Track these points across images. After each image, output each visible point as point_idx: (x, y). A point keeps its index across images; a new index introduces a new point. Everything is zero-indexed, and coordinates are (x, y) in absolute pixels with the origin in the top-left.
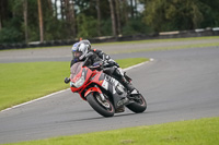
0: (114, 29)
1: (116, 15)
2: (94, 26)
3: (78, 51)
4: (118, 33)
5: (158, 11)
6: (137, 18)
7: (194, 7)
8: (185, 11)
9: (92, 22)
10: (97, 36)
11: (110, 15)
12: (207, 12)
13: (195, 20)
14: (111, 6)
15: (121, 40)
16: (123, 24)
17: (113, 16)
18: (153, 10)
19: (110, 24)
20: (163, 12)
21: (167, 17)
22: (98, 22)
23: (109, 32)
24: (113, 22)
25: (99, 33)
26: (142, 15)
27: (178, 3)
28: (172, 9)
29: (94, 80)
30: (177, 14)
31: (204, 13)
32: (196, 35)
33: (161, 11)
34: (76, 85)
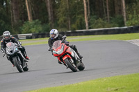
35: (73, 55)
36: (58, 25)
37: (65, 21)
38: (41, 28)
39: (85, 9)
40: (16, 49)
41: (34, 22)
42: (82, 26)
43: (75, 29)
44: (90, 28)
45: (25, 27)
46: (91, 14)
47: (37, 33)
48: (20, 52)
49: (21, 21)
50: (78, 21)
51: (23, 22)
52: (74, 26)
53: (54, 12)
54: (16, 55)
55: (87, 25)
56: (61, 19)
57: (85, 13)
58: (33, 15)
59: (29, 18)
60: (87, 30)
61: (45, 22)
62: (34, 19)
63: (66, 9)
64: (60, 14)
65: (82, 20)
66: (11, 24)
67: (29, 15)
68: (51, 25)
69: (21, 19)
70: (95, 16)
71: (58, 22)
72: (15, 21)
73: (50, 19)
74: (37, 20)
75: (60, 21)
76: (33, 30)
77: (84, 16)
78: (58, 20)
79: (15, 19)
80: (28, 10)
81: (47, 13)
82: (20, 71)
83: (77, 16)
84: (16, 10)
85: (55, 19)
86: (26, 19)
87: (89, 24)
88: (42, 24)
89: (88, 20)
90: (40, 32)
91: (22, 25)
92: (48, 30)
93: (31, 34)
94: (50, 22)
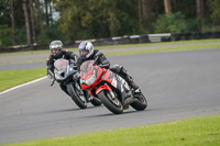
0: (28, 37)
1: (30, 23)
2: (9, 34)
4: (33, 42)
5: (74, 18)
6: (53, 26)
7: (111, 14)
8: (101, 19)
9: (6, 31)
10: (11, 44)
11: (24, 23)
12: (125, 19)
13: (111, 28)
14: (26, 14)
15: (36, 48)
16: (38, 32)
17: (27, 24)
18: (69, 18)
19: (25, 33)
20: (80, 19)
21: (84, 25)
22: (12, 30)
23: (23, 40)
24: (28, 31)
25: (13, 41)
26: (58, 23)
27: (95, 10)
28: (88, 16)
29: (105, 78)
30: (94, 22)
31: (121, 20)
32: (113, 43)
33: (77, 18)
35: (114, 83)
36: (211, 21)
38: (183, 25)
40: (70, 70)
41: (173, 16)
45: (160, 22)
47: (179, 32)
49: (153, 14)
51: (156, 16)
56: (216, 12)
58: (172, 5)
59: (167, 10)
61: (191, 15)
62: (173, 11)
64: (215, 4)
66: (138, 19)
68: (200, 21)
69: (154, 11)
71: (212, 17)
72: (145, 14)
73: (198, 11)
74: (179, 13)
75: (214, 14)
76: (172, 28)
78: (212, 13)
79: (144, 10)
85: (207, 11)
86: (162, 10)
88: (186, 18)
90: (182, 31)
91: (154, 19)
92: (195, 28)
93: (169, 35)
94: (199, 17)
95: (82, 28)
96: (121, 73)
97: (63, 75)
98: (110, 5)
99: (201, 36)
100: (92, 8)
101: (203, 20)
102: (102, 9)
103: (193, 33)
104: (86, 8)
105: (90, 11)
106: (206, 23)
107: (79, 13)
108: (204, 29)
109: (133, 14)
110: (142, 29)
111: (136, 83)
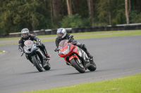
3: (61, 33)
5: (8, 19)
7: (33, 16)
8: (26, 19)
12: (42, 19)
13: (33, 24)
18: (5, 18)
20: (12, 19)
21: (15, 23)
27: (22, 13)
28: (18, 17)
29: (75, 51)
30: (21, 21)
31: (39, 20)
34: (63, 53)
35: (80, 54)
36: (98, 20)
37: (105, 16)
38: (80, 23)
39: (126, 3)
40: (34, 47)
41: (73, 16)
42: (123, 21)
43: (115, 24)
44: (130, 23)
45: (65, 21)
46: (132, 9)
47: (77, 27)
48: (39, 50)
49: (60, 15)
50: (119, 15)
51: (62, 17)
52: (114, 21)
53: (94, 7)
54: (35, 53)
55: (128, 19)
56: (102, 14)
57: (126, 7)
58: (73, 9)
59: (69, 13)
60: (128, 24)
61: (85, 16)
62: (74, 13)
63: (107, 3)
64: (101, 8)
65: (122, 15)
66: (50, 18)
67: (69, 9)
68: (91, 20)
69: (61, 13)
70: (136, 11)
71: (99, 17)
72: (55, 15)
73: (90, 13)
74: (77, 14)
75: (100, 15)
76: (73, 24)
77: (125, 11)
78: (99, 14)
79: (54, 13)
80: (68, 4)
81: (87, 8)
82: (40, 71)
83: (118, 11)
84: (56, 4)
85: (95, 13)
86: (66, 13)
87: (130, 19)
88: (82, 18)
89: (129, 14)
90: (80, 26)
91: (61, 19)
92: (88, 24)
93: (71, 29)
94: (90, 17)
95: (13, 25)
96: (83, 48)
97: (30, 50)
98: (32, 10)
99: (92, 30)
100: (20, 12)
101: (93, 19)
102: (27, 12)
103: (87, 27)
104: (16, 12)
105: (19, 14)
106: (95, 21)
107: (11, 15)
108: (94, 25)
109: (47, 15)
110: (53, 25)
111: (91, 54)
